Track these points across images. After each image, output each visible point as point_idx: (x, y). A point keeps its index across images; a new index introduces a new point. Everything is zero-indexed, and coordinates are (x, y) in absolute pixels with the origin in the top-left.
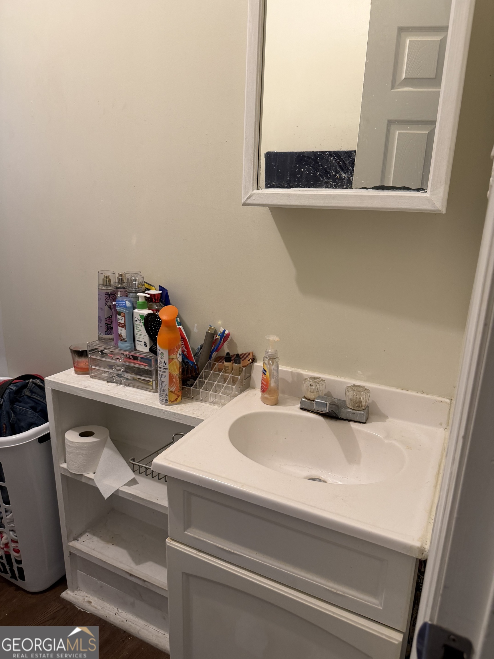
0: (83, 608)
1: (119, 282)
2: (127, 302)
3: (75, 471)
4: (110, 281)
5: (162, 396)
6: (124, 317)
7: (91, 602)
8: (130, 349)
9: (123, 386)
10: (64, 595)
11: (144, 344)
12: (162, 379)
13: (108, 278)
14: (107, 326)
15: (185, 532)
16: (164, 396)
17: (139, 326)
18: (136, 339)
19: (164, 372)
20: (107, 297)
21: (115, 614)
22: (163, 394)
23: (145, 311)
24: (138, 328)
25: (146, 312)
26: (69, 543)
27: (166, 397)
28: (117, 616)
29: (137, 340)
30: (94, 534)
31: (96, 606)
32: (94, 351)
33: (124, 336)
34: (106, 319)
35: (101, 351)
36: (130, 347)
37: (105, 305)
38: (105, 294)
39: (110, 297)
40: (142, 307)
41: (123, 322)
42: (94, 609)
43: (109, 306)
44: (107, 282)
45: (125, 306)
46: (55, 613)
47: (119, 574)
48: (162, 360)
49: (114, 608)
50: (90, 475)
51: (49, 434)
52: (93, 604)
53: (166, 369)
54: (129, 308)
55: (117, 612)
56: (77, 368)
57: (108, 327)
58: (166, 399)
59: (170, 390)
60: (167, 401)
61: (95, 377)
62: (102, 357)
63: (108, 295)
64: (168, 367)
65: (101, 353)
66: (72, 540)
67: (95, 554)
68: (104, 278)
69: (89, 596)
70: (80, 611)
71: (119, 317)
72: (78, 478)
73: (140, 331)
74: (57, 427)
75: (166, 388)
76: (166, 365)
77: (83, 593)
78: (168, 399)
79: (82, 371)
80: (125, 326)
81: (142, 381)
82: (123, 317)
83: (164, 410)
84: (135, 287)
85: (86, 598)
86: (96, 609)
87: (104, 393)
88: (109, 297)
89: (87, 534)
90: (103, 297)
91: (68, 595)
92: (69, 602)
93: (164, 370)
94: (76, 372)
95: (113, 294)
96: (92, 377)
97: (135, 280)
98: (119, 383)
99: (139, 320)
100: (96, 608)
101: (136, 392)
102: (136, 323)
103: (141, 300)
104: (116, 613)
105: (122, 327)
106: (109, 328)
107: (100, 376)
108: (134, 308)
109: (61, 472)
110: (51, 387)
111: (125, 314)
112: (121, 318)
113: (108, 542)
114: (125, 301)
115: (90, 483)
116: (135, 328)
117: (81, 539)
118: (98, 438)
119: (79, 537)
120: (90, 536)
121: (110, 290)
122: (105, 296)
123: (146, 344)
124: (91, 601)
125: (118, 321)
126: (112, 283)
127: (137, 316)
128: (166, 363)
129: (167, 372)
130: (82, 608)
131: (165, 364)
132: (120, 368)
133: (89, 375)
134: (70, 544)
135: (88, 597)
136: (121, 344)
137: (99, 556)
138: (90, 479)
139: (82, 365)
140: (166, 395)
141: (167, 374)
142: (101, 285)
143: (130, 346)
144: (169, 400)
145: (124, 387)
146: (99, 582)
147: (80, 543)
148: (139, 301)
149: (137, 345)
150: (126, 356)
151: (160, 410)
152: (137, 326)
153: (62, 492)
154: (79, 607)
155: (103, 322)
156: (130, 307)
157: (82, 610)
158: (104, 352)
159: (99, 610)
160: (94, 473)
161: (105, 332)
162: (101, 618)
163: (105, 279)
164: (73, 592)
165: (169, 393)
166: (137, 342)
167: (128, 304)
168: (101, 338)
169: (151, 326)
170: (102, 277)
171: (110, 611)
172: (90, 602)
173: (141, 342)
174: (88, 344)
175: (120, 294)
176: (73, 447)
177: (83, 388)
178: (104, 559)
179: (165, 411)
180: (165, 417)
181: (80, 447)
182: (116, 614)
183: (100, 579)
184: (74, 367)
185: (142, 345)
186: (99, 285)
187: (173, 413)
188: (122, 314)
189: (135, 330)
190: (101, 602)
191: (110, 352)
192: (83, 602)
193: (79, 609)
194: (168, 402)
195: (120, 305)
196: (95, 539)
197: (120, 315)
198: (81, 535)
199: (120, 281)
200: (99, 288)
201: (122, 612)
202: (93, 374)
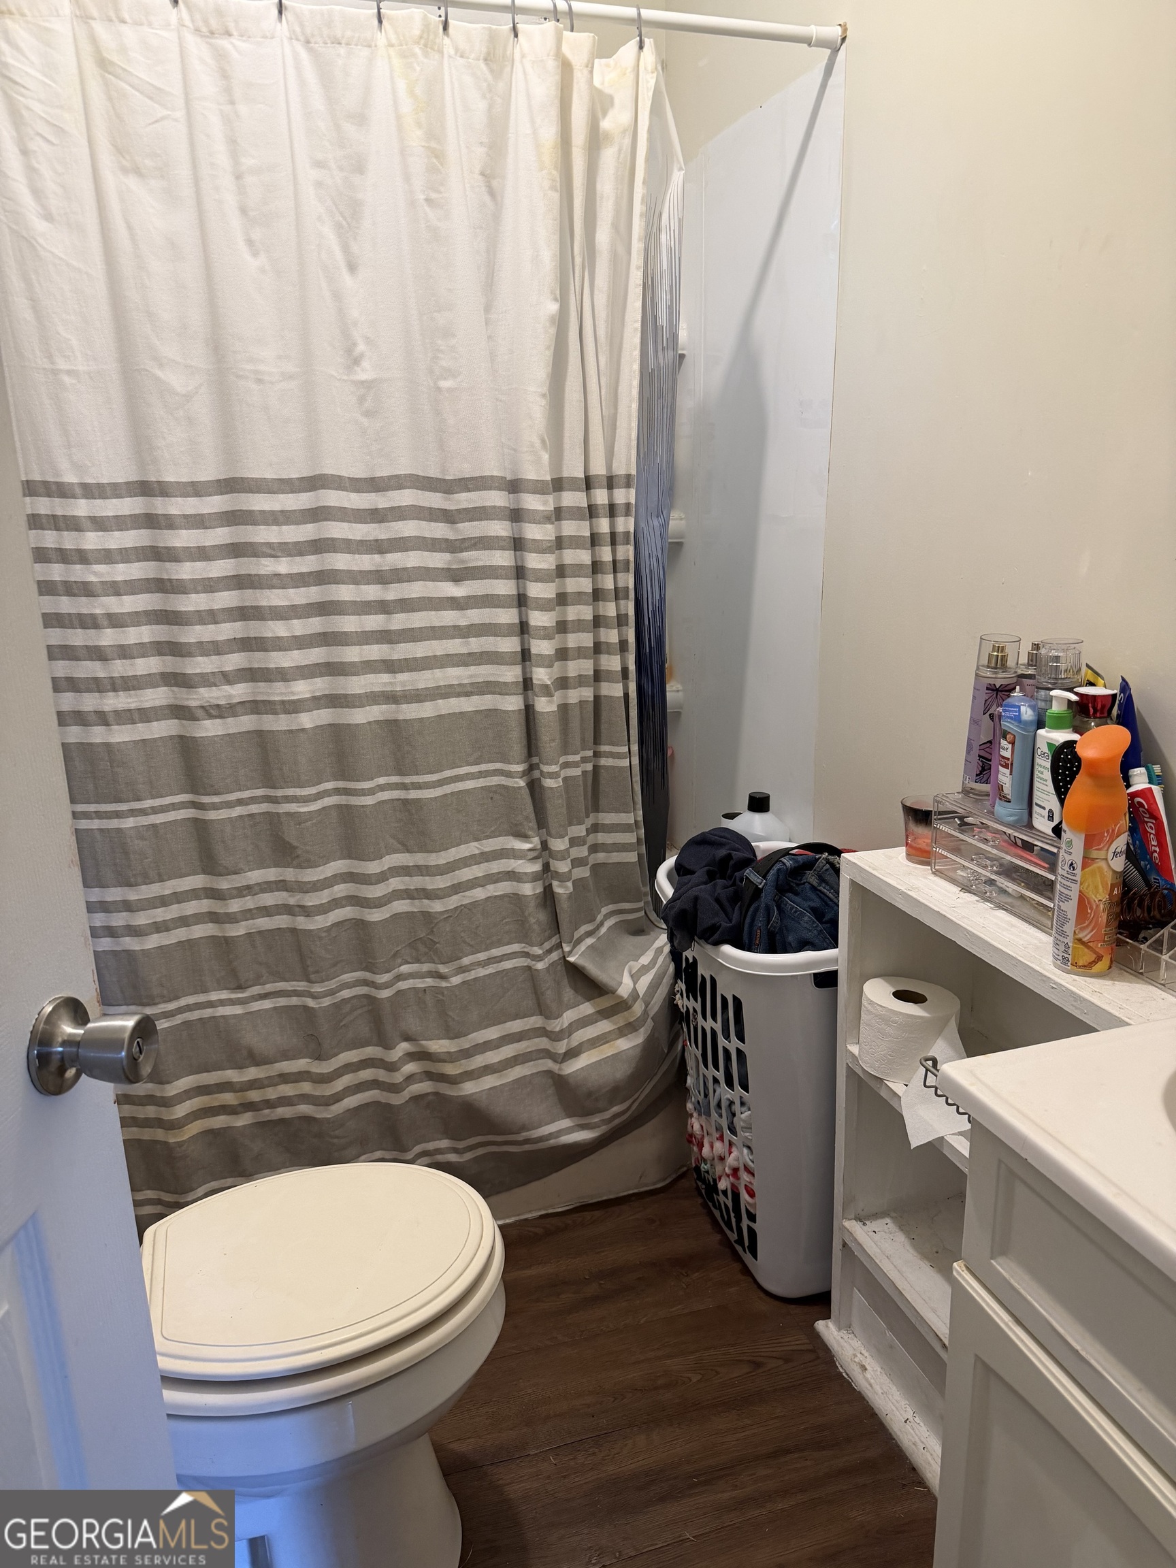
0: (848, 1373)
1: (1031, 663)
2: (1023, 709)
3: (870, 1067)
4: (1004, 659)
5: (1057, 947)
6: (1013, 743)
7: (866, 1369)
8: (1017, 821)
9: (992, 906)
10: (820, 1325)
11: (1049, 816)
12: (1061, 903)
13: (1002, 652)
14: (982, 761)
15: (992, 1261)
16: (1062, 948)
17: (1042, 770)
18: (1035, 800)
19: (1069, 888)
20: (990, 695)
21: (906, 1422)
22: (1060, 941)
23: (1062, 734)
24: (1040, 775)
25: (1061, 736)
26: (844, 1220)
27: (1066, 952)
28: (908, 1426)
29: (1037, 804)
30: (901, 1228)
31: (872, 1381)
32: (947, 815)
33: (1007, 790)
34: (982, 747)
35: (961, 818)
36: (1016, 818)
37: (984, 714)
38: (988, 689)
39: (998, 696)
40: (1059, 724)
41: (1007, 754)
42: (868, 1386)
43: (992, 716)
44: (999, 661)
45: (1018, 719)
46: (792, 1350)
47: (922, 1331)
48: (1068, 857)
49: (907, 1406)
50: (898, 1087)
51: (834, 974)
52: (868, 1375)
53: (1075, 881)
54: (1026, 723)
55: (911, 1419)
56: (911, 847)
57: (983, 764)
58: (1066, 956)
59: (1077, 937)
60: (1068, 962)
61: (941, 873)
62: (962, 832)
63: (993, 690)
64: (1078, 878)
65: (959, 822)
66: (853, 1217)
67: (886, 1266)
68: (993, 651)
69: (866, 1354)
70: (841, 1374)
71: (1003, 742)
72: (872, 1084)
73: (1043, 782)
74: (851, 962)
75: (1069, 928)
76: (1074, 870)
77: (857, 1344)
78: (1070, 957)
79: (920, 855)
80: (1012, 764)
81: (1036, 906)
82: (1009, 743)
83: (1053, 980)
84: (1053, 676)
85: (859, 1355)
86: (870, 1388)
87: (939, 910)
88: (995, 695)
89: (888, 1220)
90: (984, 694)
91: (827, 1329)
92: (827, 1346)
93: (1068, 884)
94: (909, 856)
95: (1006, 689)
96: (936, 873)
97: (1057, 659)
98: (985, 898)
99: (1046, 754)
100: (871, 1386)
101: (1013, 926)
102: (1038, 760)
103: (1057, 708)
104: (908, 1419)
105: (1006, 766)
106: (986, 768)
107: (951, 874)
108: (1040, 724)
109: (848, 1061)
110: (850, 875)
111: (1015, 736)
112: (1006, 746)
113: (925, 1256)
114: (1019, 707)
115: (894, 1103)
116: (1036, 773)
117: (873, 1225)
118: (929, 1013)
119: (868, 1220)
120: (891, 1225)
121: (1000, 679)
122: (987, 692)
123: (1053, 815)
124: (867, 1367)
125: (1001, 753)
126: (1011, 663)
127: (1042, 747)
128: (1075, 865)
129: (1075, 888)
130: (845, 1372)
131: (1074, 868)
132: (989, 862)
133: (930, 867)
134: (847, 1224)
135: (863, 1355)
136: (1001, 809)
137: (893, 1274)
138: (895, 1094)
139: (922, 843)
140: (1067, 946)
141: (1075, 895)
142: (983, 666)
143: (1015, 815)
144: (1073, 959)
145: (991, 908)
146: (889, 1333)
147: (867, 1233)
148: (1053, 709)
149: (1034, 815)
150: (1009, 838)
151: (1045, 979)
152: (1040, 769)
153: (844, 1106)
154: (841, 1366)
155: (976, 751)
156: (1031, 722)
157: (844, 1374)
158: (968, 822)
159: (875, 1392)
160: (906, 1085)
161: (977, 775)
162: (877, 1412)
163: (996, 653)
164: (840, 1329)
165: (1074, 943)
166: (1035, 808)
167: (1027, 713)
168: (969, 789)
169: (1064, 772)
170: (988, 649)
171: (897, 1409)
172: (864, 1368)
173: (1044, 808)
174: (936, 796)
175: (1020, 691)
176: (873, 1013)
177: (903, 889)
178: (901, 1285)
179: (1056, 983)
180: (1054, 997)
181: (886, 1017)
182: (908, 1422)
183: (891, 1328)
184: (907, 844)
185: (1044, 817)
186: (978, 668)
187: (1072, 992)
188: (1008, 736)
189: (1036, 779)
190: (885, 1379)
191: (979, 823)
192: (851, 1359)
193: (841, 1370)
194: (1069, 964)
195: (1008, 714)
196: (901, 1238)
197: (1005, 738)
198: (875, 1216)
199: (1032, 661)
200: (977, 675)
201: (922, 1424)
202: (936, 867)
